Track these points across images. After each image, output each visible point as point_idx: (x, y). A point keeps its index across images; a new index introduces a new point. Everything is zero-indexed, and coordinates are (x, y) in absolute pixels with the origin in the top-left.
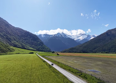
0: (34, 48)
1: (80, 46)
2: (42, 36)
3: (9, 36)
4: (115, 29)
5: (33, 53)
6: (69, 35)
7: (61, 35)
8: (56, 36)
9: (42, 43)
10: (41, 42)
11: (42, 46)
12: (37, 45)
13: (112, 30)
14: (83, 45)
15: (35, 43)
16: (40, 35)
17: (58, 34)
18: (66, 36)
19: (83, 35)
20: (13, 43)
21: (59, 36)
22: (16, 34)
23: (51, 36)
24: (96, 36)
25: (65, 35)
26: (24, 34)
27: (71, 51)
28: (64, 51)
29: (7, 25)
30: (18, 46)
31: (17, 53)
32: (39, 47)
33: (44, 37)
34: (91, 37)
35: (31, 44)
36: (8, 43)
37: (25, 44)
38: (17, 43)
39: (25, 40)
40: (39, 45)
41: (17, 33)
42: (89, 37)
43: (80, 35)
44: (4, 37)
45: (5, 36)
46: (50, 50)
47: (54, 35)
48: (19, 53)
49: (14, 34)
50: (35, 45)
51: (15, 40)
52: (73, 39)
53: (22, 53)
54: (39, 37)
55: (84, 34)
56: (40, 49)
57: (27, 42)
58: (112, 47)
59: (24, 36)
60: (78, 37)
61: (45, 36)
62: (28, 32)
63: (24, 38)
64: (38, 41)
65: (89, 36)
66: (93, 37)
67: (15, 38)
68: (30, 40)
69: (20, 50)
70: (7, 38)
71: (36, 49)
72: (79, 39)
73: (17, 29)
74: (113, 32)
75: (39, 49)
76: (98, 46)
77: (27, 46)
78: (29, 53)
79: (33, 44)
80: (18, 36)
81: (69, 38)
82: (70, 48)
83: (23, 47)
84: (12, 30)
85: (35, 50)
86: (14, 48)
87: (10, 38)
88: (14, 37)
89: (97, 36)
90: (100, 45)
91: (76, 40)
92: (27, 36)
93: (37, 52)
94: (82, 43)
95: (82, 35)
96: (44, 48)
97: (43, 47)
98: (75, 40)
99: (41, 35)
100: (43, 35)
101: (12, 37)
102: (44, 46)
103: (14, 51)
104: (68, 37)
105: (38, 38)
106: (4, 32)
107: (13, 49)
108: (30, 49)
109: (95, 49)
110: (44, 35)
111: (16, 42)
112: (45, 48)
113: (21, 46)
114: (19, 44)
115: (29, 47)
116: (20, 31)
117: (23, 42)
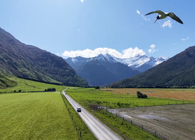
0: (58, 81)
1: (141, 77)
2: (73, 60)
3: (13, 59)
5: (54, 90)
6: (118, 59)
7: (104, 58)
8: (96, 60)
9: (72, 72)
10: (71, 71)
11: (73, 76)
12: (64, 75)
14: (146, 74)
15: (61, 72)
16: (70, 59)
17: (99, 56)
18: (114, 60)
19: (141, 57)
20: (20, 71)
21: (102, 59)
22: (27, 56)
23: (87, 61)
24: (166, 58)
25: (111, 58)
26: (42, 56)
29: (12, 40)
32: (68, 78)
34: (156, 61)
35: (54, 74)
36: (12, 71)
37: (43, 73)
38: (28, 72)
39: (43, 66)
40: (68, 75)
41: (29, 55)
42: (153, 61)
43: (137, 58)
44: (4, 61)
45: (6, 59)
46: (87, 84)
47: (94, 58)
48: (20, 91)
49: (23, 56)
50: (60, 75)
51: (25, 66)
52: (125, 64)
55: (144, 56)
56: (70, 82)
57: (46, 70)
59: (42, 59)
60: (134, 61)
61: (77, 60)
62: (49, 53)
63: (41, 64)
64: (67, 69)
65: (152, 59)
66: (160, 60)
67: (25, 63)
68: (51, 66)
70: (10, 63)
71: (62, 82)
72: (136, 65)
73: (30, 48)
75: (67, 81)
76: (174, 76)
77: (47, 77)
79: (57, 74)
81: (118, 62)
83: (39, 78)
84: (19, 50)
86: (18, 80)
87: (15, 63)
88: (22, 60)
90: (177, 73)
91: (131, 67)
92: (46, 60)
93: (64, 87)
94: (142, 71)
96: (76, 80)
98: (129, 66)
99: (71, 58)
100: (74, 58)
101: (19, 62)
102: (76, 78)
104: (117, 61)
105: (66, 62)
106: (6, 52)
107: (13, 82)
109: (169, 81)
110: (76, 57)
111: (27, 70)
112: (78, 80)
113: (34, 77)
114: (31, 74)
115: (49, 79)
116: (35, 52)
117: (38, 70)
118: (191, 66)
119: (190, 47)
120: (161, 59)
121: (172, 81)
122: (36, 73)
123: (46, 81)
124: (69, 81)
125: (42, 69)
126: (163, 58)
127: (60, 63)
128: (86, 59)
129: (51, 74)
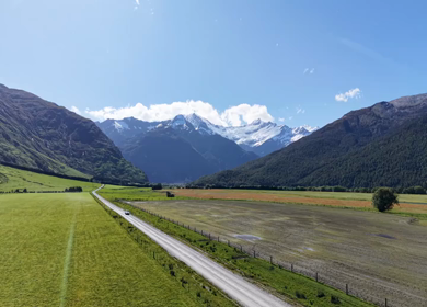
0: (83, 171)
1: (256, 167)
2: (117, 125)
4: (370, 108)
5: (79, 190)
6: (217, 126)
7: (188, 124)
8: (170, 128)
9: (114, 154)
10: (112, 150)
11: (115, 162)
12: (97, 160)
13: (363, 111)
14: (266, 160)
15: (90, 153)
16: (110, 122)
17: (176, 119)
18: (208, 129)
19: (265, 125)
21: (181, 126)
22: (12, 115)
23: (150, 128)
24: (311, 130)
25: (203, 125)
26: (45, 116)
27: (226, 181)
28: (197, 182)
30: (20, 164)
31: (17, 191)
32: (105, 166)
33: (125, 129)
34: (294, 135)
35: (74, 156)
37: (48, 154)
38: (16, 152)
39: (49, 138)
40: (105, 160)
41: (15, 113)
42: (286, 134)
43: (256, 127)
46: (147, 180)
47: (164, 123)
48: (25, 191)
49: (3, 115)
50: (88, 160)
51: (8, 139)
52: (230, 138)
53: (39, 188)
54: (104, 131)
55: (269, 123)
56: (109, 175)
57: (57, 148)
58: (359, 172)
59: (46, 123)
60: (248, 133)
61: (127, 127)
62: (63, 110)
63: (43, 133)
64: (102, 146)
65: (285, 130)
66: (300, 133)
67: (8, 131)
68: (68, 139)
69: (28, 178)
71: (91, 173)
72: (253, 142)
73: (17, 97)
74: (364, 120)
75: (102, 173)
76: (315, 166)
77: (58, 162)
78: (66, 191)
79: (80, 157)
80: (22, 122)
81: (216, 134)
82: (220, 171)
83: (40, 165)
85: (89, 177)
89: (314, 133)
90: (322, 162)
91: (242, 144)
92: (55, 125)
93: (96, 184)
94: (263, 154)
95: (262, 127)
96: (122, 171)
97: (118, 167)
98: (238, 142)
99: (113, 121)
100: (119, 121)
102: (123, 165)
103: (7, 180)
104: (216, 131)
105: (100, 131)
108: (67, 174)
109: (305, 176)
110: (125, 120)
111: (13, 147)
112: (128, 171)
113: (30, 162)
114: (23, 156)
115: (63, 167)
116: (30, 105)
117: (38, 148)
118: (348, 149)
119: (352, 112)
120: (304, 131)
121: (311, 176)
122: (33, 153)
123: (56, 172)
124: (105, 171)
125: (46, 145)
126: (307, 129)
127: (87, 132)
128: (147, 124)
129: (68, 156)
